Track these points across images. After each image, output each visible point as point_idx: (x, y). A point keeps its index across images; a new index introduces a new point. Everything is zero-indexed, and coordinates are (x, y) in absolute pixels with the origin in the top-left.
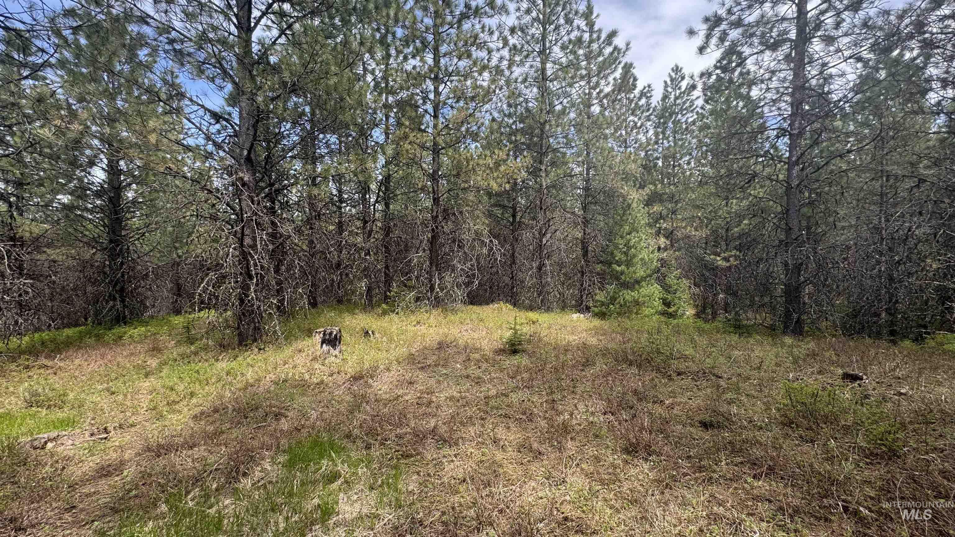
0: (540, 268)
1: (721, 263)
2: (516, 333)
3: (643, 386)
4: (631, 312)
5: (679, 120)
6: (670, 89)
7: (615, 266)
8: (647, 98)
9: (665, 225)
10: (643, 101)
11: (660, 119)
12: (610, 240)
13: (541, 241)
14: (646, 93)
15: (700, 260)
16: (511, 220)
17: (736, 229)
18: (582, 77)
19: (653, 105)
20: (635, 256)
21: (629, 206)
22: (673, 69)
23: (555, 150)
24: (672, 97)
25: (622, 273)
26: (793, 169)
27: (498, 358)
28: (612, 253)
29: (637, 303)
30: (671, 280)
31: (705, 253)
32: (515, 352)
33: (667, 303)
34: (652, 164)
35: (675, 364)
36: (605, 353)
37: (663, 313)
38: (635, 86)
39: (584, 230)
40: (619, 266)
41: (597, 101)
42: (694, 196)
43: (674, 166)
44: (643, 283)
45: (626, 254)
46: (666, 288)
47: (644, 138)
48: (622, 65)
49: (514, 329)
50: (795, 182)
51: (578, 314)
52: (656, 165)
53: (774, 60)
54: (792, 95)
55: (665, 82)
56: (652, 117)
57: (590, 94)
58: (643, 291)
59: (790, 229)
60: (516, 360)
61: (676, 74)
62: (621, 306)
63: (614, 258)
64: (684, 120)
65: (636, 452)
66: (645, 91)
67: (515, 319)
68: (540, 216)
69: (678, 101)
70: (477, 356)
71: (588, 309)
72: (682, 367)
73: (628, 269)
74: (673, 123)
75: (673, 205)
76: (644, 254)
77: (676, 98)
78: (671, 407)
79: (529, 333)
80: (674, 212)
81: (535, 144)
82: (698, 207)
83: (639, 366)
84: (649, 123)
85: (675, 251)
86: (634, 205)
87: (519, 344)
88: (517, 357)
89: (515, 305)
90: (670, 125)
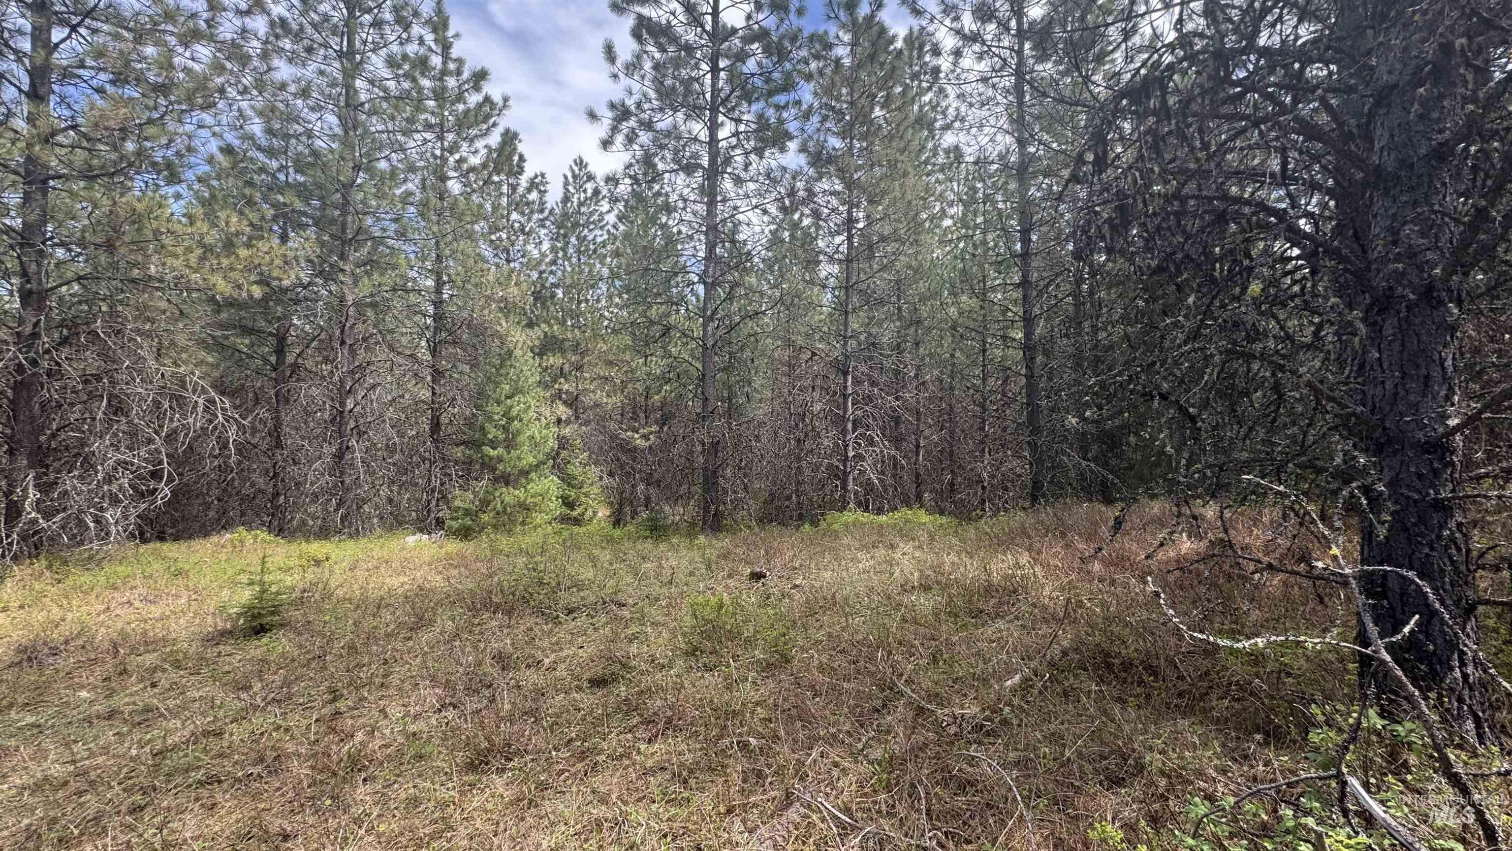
0: (339, 456)
1: (640, 442)
2: (263, 591)
3: (513, 644)
4: (513, 522)
5: (585, 236)
6: (571, 188)
7: (487, 449)
8: (540, 192)
9: (566, 387)
10: (534, 196)
11: (559, 228)
12: (478, 407)
13: (343, 404)
14: (538, 184)
15: (614, 437)
16: (273, 359)
17: (656, 397)
18: (429, 127)
19: (549, 206)
20: (519, 432)
21: (510, 353)
22: (575, 161)
23: (379, 241)
24: (575, 200)
25: (500, 459)
26: (708, 325)
27: (211, 653)
28: (482, 428)
29: (524, 507)
30: (575, 469)
31: (621, 428)
32: (260, 630)
33: (569, 504)
34: (548, 294)
35: (565, 598)
36: (454, 599)
37: (564, 519)
38: (521, 170)
39: (433, 388)
40: (494, 448)
41: (456, 175)
42: (605, 348)
43: (579, 302)
44: (533, 475)
45: (505, 429)
46: (568, 480)
47: (536, 252)
48: (500, 129)
49: (262, 583)
50: (710, 343)
51: (418, 536)
52: (553, 295)
53: (688, 186)
54: (706, 234)
55: (566, 177)
56: (548, 223)
57: (444, 160)
58: (533, 487)
59: (707, 399)
60: (257, 648)
61: (580, 170)
62: (498, 513)
63: (485, 435)
64: (590, 237)
65: (487, 764)
66: (536, 181)
67: (264, 563)
68: (342, 355)
69: (583, 209)
70: (150, 659)
71: (440, 523)
72: (574, 599)
73: (509, 453)
74: (578, 238)
75: (578, 357)
76: (534, 430)
77: (581, 204)
78: (552, 668)
79: (301, 586)
80: (579, 368)
81: (333, 221)
82: (610, 363)
83: (509, 612)
84: (543, 232)
85: (581, 425)
86: (518, 352)
87: (273, 613)
88: (265, 640)
89: (280, 531)
90: (573, 240)
